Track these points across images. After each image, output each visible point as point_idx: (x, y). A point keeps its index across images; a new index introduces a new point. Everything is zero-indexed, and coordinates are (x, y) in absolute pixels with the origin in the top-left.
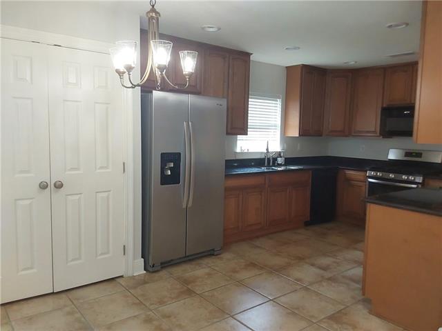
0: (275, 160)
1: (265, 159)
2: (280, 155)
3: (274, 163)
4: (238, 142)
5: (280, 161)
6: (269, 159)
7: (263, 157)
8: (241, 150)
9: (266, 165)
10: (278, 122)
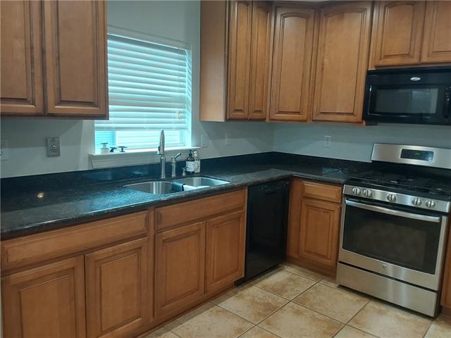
0: (181, 165)
1: (159, 165)
2: (190, 155)
3: (179, 172)
4: (97, 133)
5: (192, 166)
6: (168, 165)
7: (157, 160)
8: (105, 149)
9: (163, 176)
10: (188, 94)
